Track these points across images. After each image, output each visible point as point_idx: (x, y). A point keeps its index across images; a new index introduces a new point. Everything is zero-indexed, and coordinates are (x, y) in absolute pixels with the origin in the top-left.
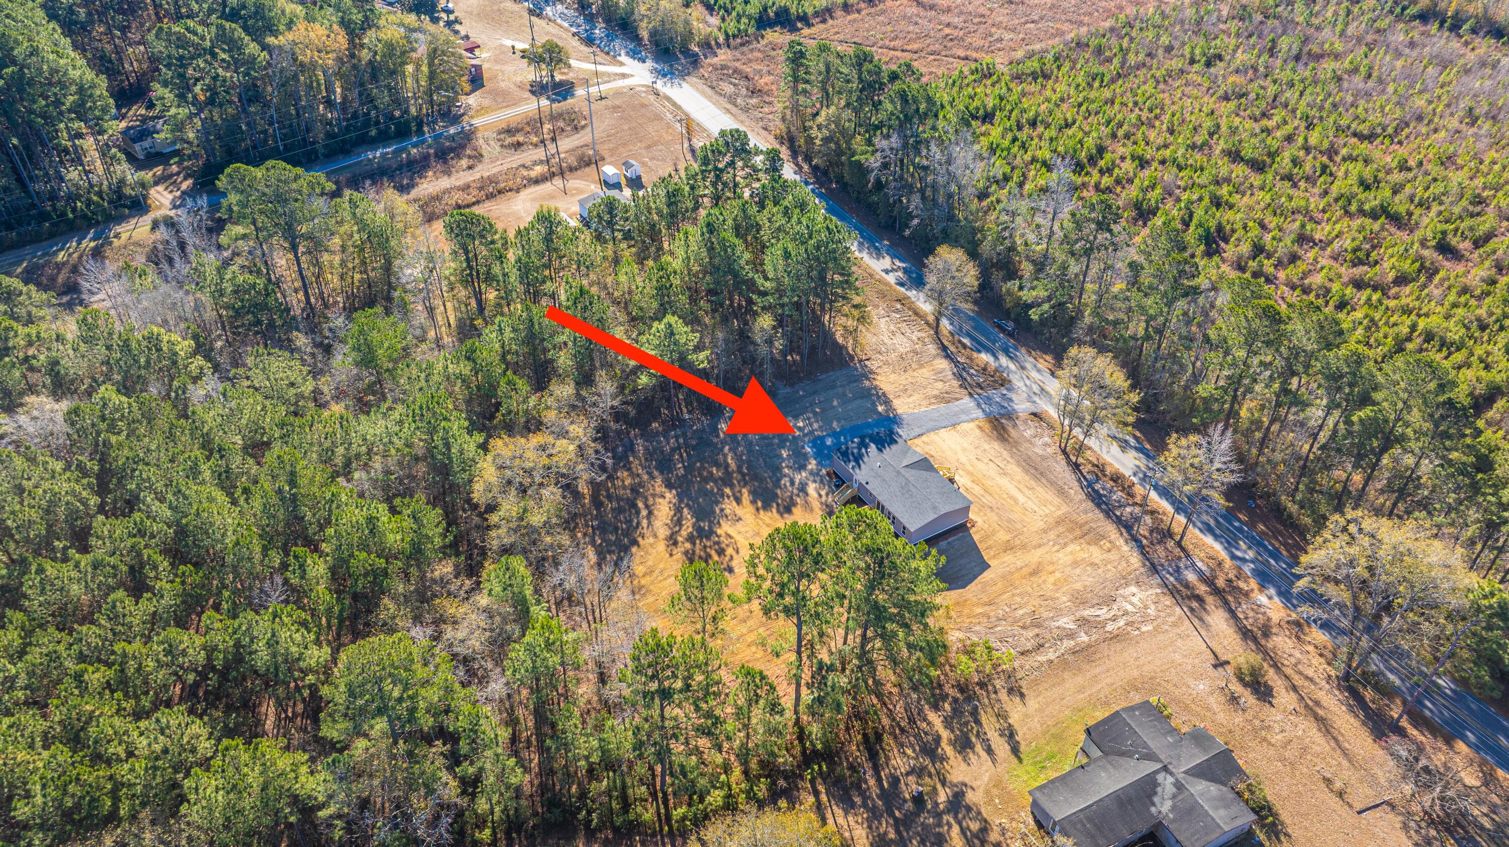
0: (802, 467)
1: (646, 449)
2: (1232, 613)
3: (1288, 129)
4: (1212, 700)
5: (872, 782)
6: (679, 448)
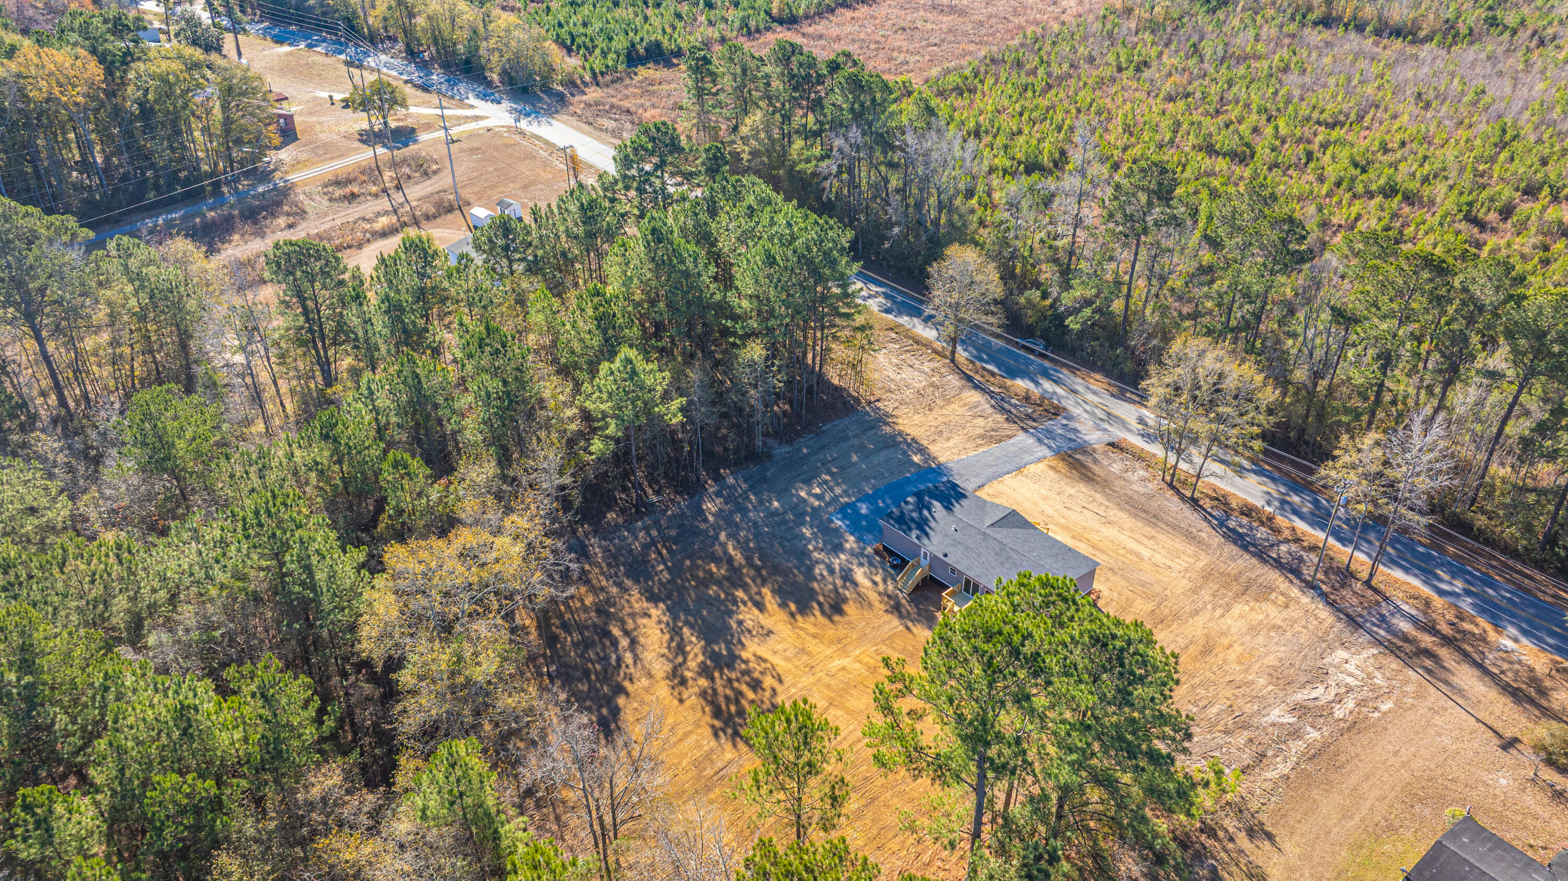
0: (837, 548)
1: (606, 550)
4: (1528, 800)
6: (653, 543)
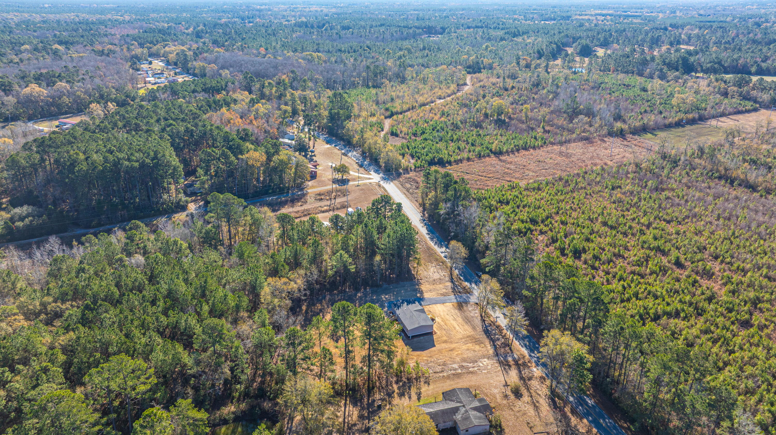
2: (520, 372)
5: (366, 400)
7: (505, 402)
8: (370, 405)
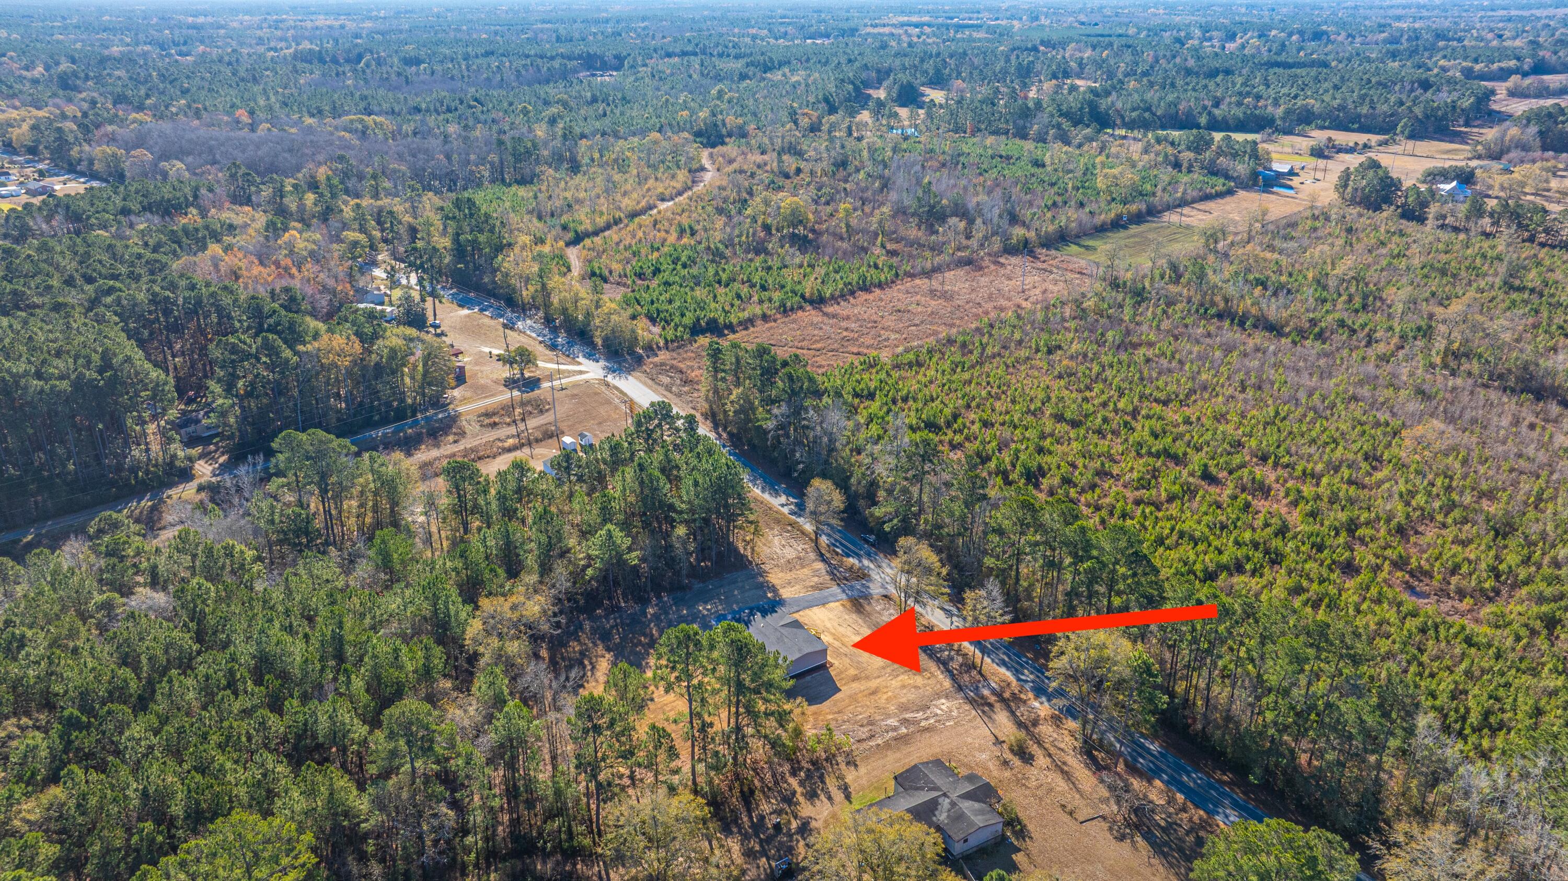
1: (592, 627)
2: (1013, 713)
3: (1104, 397)
4: (991, 765)
5: (745, 819)
6: (617, 625)
7: (1007, 774)
8: (758, 826)
